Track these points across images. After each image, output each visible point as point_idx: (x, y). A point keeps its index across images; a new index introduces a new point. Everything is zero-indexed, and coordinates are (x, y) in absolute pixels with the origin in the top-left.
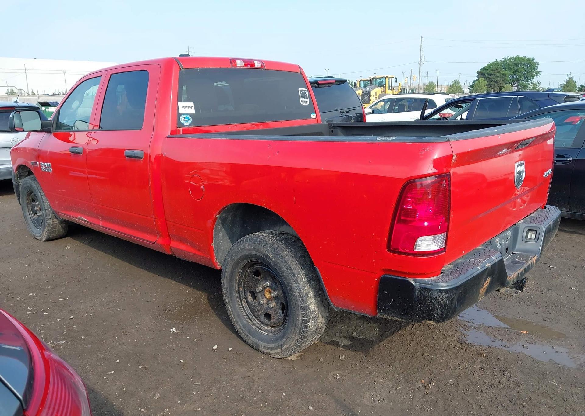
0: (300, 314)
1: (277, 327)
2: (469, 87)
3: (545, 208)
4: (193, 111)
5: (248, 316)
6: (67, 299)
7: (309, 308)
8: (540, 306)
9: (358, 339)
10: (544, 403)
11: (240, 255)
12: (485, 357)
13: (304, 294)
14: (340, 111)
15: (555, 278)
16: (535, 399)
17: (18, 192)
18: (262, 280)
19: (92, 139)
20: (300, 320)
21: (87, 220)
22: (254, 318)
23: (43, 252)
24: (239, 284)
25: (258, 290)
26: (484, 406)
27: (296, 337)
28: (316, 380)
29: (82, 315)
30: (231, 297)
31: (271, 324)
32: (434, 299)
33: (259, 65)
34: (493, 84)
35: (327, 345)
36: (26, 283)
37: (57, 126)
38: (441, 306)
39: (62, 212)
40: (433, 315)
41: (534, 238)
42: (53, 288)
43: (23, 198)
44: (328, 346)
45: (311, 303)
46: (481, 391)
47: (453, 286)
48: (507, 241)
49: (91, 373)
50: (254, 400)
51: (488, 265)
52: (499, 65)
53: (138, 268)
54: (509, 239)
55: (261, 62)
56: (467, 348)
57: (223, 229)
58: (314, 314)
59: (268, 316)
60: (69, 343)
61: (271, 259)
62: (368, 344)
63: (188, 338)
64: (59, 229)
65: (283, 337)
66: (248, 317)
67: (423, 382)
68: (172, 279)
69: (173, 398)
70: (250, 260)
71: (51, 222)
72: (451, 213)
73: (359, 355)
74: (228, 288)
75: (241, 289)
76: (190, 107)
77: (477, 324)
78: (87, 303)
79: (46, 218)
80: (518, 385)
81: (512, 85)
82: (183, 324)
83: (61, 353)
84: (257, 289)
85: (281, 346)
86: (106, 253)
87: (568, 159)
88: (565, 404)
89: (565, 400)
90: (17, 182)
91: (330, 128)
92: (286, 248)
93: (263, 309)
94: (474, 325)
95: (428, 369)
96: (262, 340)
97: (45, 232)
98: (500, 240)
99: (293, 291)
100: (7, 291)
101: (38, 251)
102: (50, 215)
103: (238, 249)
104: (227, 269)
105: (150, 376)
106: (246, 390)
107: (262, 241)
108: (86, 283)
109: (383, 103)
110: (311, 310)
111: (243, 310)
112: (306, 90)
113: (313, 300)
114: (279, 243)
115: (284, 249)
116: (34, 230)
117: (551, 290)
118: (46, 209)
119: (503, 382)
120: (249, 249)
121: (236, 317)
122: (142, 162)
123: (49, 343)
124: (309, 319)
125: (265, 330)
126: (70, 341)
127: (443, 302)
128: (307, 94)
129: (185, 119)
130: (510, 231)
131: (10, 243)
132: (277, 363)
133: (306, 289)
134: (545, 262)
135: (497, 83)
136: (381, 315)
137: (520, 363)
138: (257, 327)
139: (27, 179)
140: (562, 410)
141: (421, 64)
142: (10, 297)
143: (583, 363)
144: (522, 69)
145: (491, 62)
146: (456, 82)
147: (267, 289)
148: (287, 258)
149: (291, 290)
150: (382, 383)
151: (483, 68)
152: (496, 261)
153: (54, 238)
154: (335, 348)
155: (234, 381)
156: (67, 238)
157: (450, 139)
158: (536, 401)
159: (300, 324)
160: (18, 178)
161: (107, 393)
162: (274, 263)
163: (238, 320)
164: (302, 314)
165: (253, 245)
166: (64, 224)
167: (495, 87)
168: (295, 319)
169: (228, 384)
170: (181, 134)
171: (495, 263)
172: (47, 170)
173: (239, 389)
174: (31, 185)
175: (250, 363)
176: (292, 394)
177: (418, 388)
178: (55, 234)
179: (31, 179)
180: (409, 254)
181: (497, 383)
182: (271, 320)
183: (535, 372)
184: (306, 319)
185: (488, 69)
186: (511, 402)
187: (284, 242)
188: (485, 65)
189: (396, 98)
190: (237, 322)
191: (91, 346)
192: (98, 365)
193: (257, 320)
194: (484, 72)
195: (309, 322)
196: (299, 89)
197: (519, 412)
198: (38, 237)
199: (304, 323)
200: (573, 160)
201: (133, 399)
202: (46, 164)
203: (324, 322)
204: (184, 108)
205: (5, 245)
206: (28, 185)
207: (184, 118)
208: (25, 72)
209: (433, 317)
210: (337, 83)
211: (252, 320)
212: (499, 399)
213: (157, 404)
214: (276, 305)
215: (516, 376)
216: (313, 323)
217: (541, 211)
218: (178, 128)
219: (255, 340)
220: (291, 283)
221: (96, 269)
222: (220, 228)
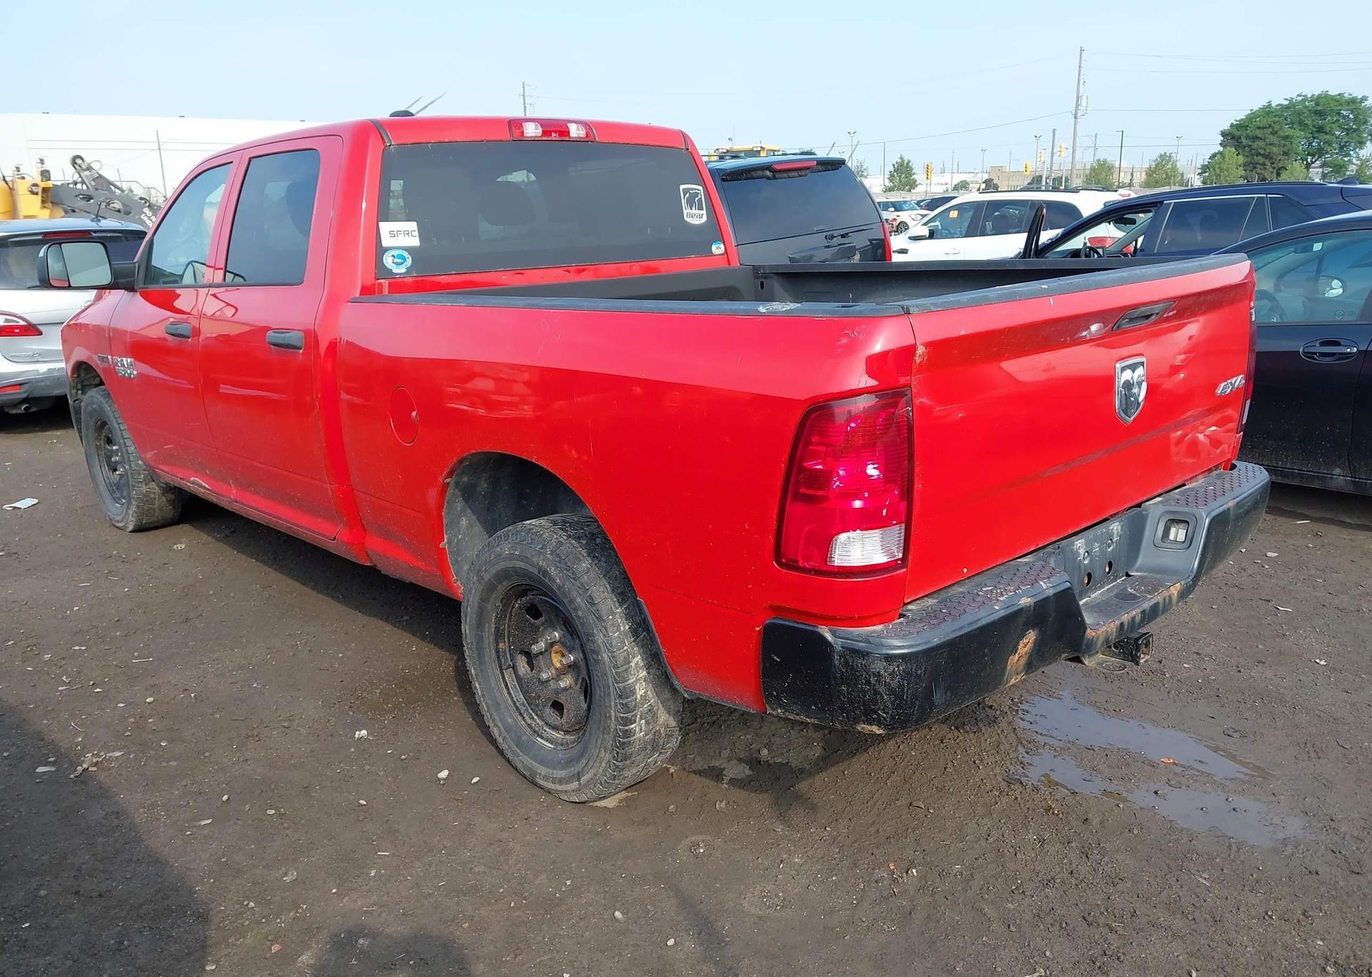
0: (613, 704)
1: (574, 733)
2: (1200, 171)
3: (1233, 467)
4: (415, 242)
5: (517, 706)
6: (151, 659)
7: (633, 692)
8: (1226, 701)
9: (769, 765)
10: (1163, 925)
11: (493, 571)
12: (1057, 815)
13: (621, 659)
14: (825, 234)
15: (1284, 635)
16: (1146, 915)
17: (79, 421)
18: (544, 627)
19: (225, 305)
20: (613, 719)
21: (208, 485)
22: (531, 712)
23: (124, 556)
24: (499, 635)
25: (535, 648)
26: (1019, 927)
27: (607, 755)
28: (649, 854)
29: (172, 697)
30: (481, 664)
31: (562, 725)
32: (875, 676)
33: (582, 132)
34: (1261, 162)
35: (694, 775)
36: (71, 624)
37: (146, 277)
38: (892, 692)
39: (160, 466)
40: (876, 712)
41: (1183, 540)
42: (126, 636)
43: (87, 435)
44: (696, 778)
45: (637, 680)
46: (1021, 891)
47: (919, 648)
48: (1109, 546)
49: (164, 822)
50: (498, 894)
51: (1025, 601)
52: (1275, 116)
53: (320, 595)
54: (1114, 540)
55: (586, 124)
56: (1021, 793)
57: (469, 511)
58: (646, 706)
59: (558, 706)
60: (131, 757)
61: (554, 581)
62: (790, 776)
63: (389, 752)
64: (162, 506)
65: (581, 755)
66: (517, 709)
67: (892, 868)
68: (387, 620)
69: (325, 882)
70: (516, 581)
71: (144, 489)
72: (916, 480)
73: (760, 802)
74: (475, 644)
75: (501, 645)
76: (408, 233)
77: (1061, 740)
78: (190, 669)
79: (131, 480)
80: (1113, 883)
81: (1308, 166)
82: (386, 722)
83: (109, 776)
84: (533, 646)
85: (578, 776)
86: (257, 560)
87: (1349, 350)
88: (1214, 929)
89: (1216, 921)
90: (77, 400)
91: (756, 278)
92: (588, 556)
93: (547, 693)
94: (1052, 741)
95: (913, 840)
96: (542, 762)
97: (131, 512)
98: (1089, 544)
99: (598, 653)
100: (26, 640)
101: (115, 553)
102: (140, 474)
103: (490, 557)
104: (471, 600)
105: (287, 832)
106: (488, 871)
107: (536, 538)
108: (199, 626)
109: (957, 212)
110: (639, 697)
111: (506, 695)
112: (701, 188)
113: (643, 673)
114: (572, 544)
115: (582, 558)
116: (111, 507)
117: (1264, 663)
118: (131, 459)
119: (1079, 874)
120: (511, 557)
121: (492, 710)
122: (301, 357)
123: (91, 754)
124: (632, 716)
125: (550, 740)
126: (133, 752)
127: (894, 684)
128: (701, 198)
129: (396, 260)
130: (1118, 523)
131: (59, 535)
132: (570, 814)
133: (625, 648)
134: (1269, 598)
135: (1272, 158)
136: (773, 709)
137: (1136, 832)
138: (535, 732)
139: (94, 394)
140: (1202, 942)
141: (1078, 115)
142: (31, 654)
143: (1290, 838)
144: (1334, 126)
145: (1256, 108)
146: (1164, 159)
147: (556, 647)
148: (586, 577)
149: (593, 651)
150: (797, 866)
151: (1235, 123)
152: (1051, 592)
153: (152, 526)
154: (711, 783)
155: (465, 851)
156: (181, 526)
157: (911, 310)
158: (1145, 919)
159: (613, 726)
160: (78, 390)
161: (187, 866)
162: (559, 588)
163: (495, 716)
164: (617, 706)
165: (518, 546)
166: (172, 494)
167: (1265, 169)
168: (603, 715)
169: (450, 856)
170: (387, 293)
171: (1047, 598)
172: (126, 375)
173: (471, 869)
174: (101, 408)
175: (512, 812)
176: (586, 883)
177: (876, 882)
178: (153, 516)
179: (102, 393)
180: (818, 572)
181: (1066, 875)
182: (564, 717)
183: (1164, 854)
184: (626, 715)
185: (1248, 126)
186: (1084, 918)
187: (584, 542)
188: (1241, 116)
189: (986, 201)
190: (494, 721)
191: (175, 764)
192: (182, 806)
193: (535, 717)
194: (1238, 133)
195: (633, 724)
196: (682, 187)
197: (1096, 943)
198: (118, 522)
199: (620, 724)
200: (1359, 352)
201: (238, 882)
202: (124, 359)
203: (673, 723)
204: (393, 234)
205: (47, 539)
206: (94, 406)
207: (393, 256)
208: (158, 148)
209: (875, 716)
210: (820, 168)
211: (525, 716)
212: (1059, 911)
213: (288, 893)
214: (573, 683)
215: (1117, 860)
216: (643, 726)
217: (1219, 476)
218: (380, 281)
219: (529, 761)
220: (593, 635)
221: (226, 596)
222: (459, 509)
